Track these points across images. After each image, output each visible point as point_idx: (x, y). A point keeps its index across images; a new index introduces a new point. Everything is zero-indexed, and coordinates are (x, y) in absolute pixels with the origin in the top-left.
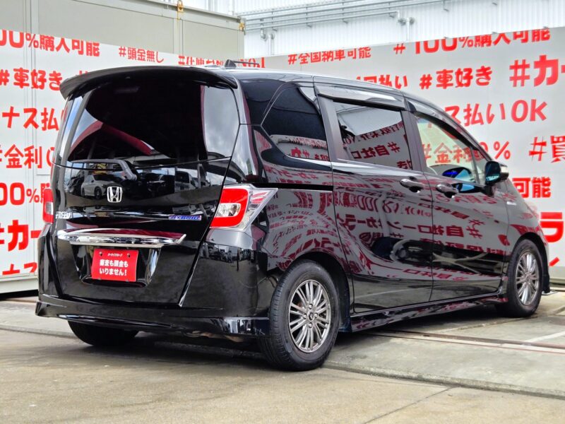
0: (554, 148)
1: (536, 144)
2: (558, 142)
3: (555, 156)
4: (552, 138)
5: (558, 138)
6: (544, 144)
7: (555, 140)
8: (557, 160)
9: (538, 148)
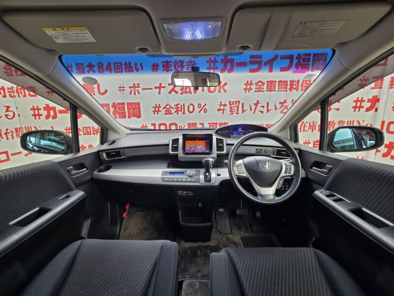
0: (231, 107)
1: (221, 105)
2: (233, 104)
3: (231, 111)
4: (230, 102)
5: (233, 102)
6: (225, 105)
7: (231, 103)
8: (232, 114)
9: (222, 107)
